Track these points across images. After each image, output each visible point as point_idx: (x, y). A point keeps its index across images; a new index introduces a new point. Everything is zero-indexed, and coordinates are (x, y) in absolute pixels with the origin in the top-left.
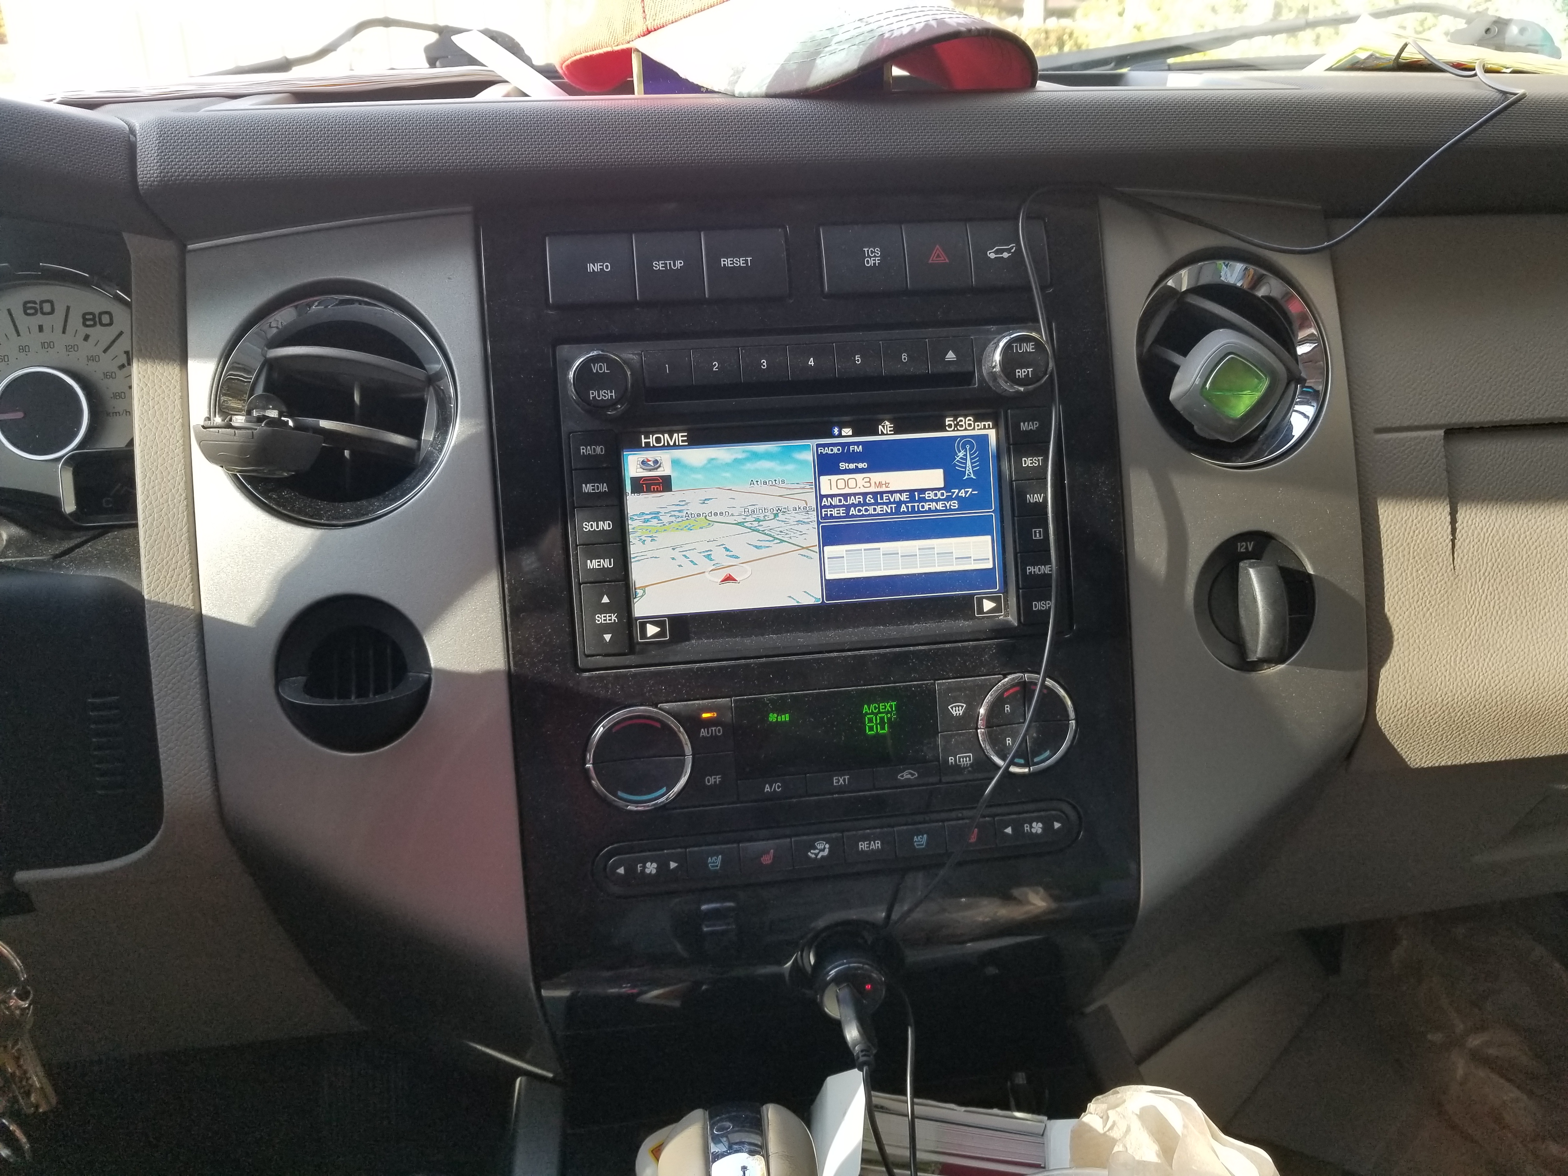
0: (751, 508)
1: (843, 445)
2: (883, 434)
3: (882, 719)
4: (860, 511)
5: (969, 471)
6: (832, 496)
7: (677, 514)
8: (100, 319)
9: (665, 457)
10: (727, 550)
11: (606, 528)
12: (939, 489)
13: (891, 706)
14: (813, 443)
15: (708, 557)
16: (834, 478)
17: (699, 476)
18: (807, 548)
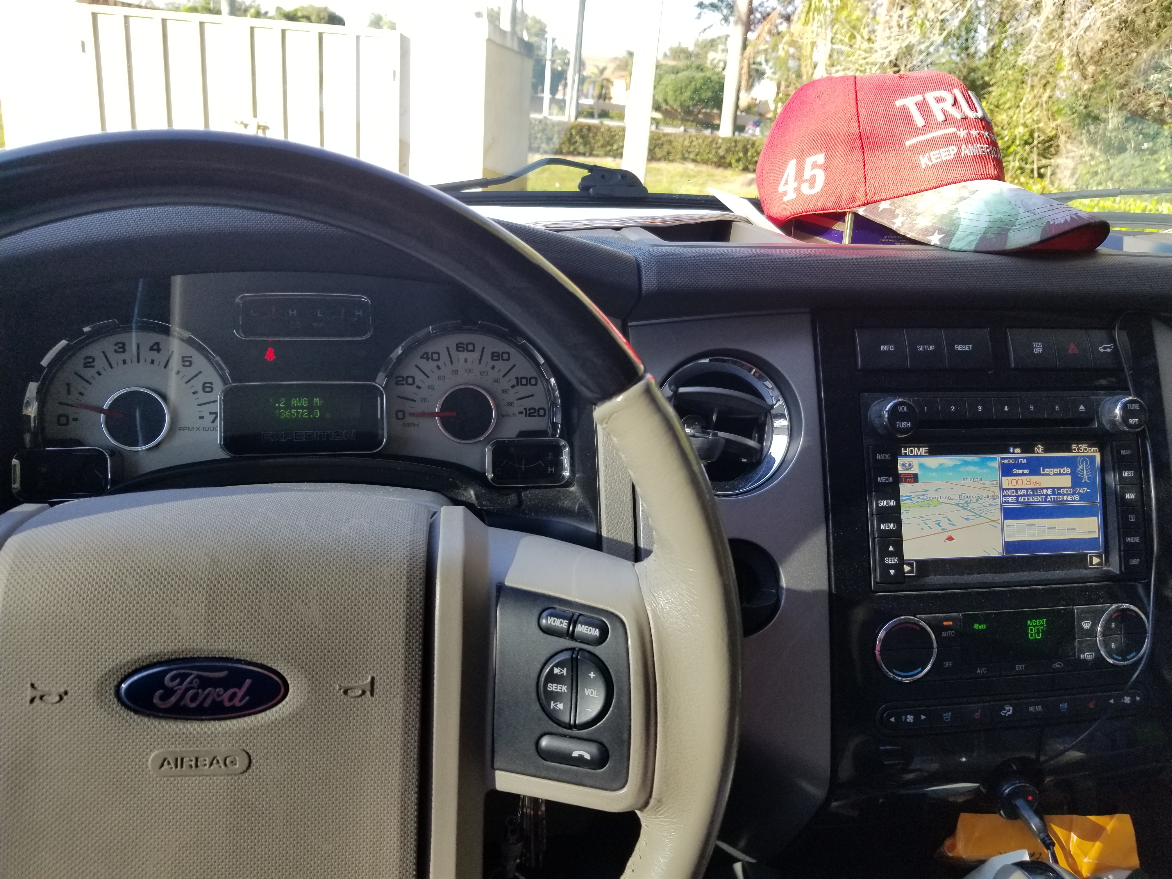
0: (963, 495)
1: (1015, 458)
2: (1038, 453)
3: (1038, 629)
4: (1024, 499)
5: (1085, 478)
6: (1009, 489)
7: (921, 497)
8: (502, 356)
9: (915, 462)
10: (949, 520)
11: (892, 504)
12: (1068, 488)
13: (1043, 622)
14: (999, 456)
15: (938, 524)
16: (1010, 478)
17: (934, 474)
18: (994, 521)
